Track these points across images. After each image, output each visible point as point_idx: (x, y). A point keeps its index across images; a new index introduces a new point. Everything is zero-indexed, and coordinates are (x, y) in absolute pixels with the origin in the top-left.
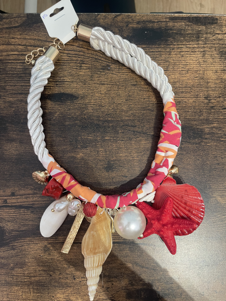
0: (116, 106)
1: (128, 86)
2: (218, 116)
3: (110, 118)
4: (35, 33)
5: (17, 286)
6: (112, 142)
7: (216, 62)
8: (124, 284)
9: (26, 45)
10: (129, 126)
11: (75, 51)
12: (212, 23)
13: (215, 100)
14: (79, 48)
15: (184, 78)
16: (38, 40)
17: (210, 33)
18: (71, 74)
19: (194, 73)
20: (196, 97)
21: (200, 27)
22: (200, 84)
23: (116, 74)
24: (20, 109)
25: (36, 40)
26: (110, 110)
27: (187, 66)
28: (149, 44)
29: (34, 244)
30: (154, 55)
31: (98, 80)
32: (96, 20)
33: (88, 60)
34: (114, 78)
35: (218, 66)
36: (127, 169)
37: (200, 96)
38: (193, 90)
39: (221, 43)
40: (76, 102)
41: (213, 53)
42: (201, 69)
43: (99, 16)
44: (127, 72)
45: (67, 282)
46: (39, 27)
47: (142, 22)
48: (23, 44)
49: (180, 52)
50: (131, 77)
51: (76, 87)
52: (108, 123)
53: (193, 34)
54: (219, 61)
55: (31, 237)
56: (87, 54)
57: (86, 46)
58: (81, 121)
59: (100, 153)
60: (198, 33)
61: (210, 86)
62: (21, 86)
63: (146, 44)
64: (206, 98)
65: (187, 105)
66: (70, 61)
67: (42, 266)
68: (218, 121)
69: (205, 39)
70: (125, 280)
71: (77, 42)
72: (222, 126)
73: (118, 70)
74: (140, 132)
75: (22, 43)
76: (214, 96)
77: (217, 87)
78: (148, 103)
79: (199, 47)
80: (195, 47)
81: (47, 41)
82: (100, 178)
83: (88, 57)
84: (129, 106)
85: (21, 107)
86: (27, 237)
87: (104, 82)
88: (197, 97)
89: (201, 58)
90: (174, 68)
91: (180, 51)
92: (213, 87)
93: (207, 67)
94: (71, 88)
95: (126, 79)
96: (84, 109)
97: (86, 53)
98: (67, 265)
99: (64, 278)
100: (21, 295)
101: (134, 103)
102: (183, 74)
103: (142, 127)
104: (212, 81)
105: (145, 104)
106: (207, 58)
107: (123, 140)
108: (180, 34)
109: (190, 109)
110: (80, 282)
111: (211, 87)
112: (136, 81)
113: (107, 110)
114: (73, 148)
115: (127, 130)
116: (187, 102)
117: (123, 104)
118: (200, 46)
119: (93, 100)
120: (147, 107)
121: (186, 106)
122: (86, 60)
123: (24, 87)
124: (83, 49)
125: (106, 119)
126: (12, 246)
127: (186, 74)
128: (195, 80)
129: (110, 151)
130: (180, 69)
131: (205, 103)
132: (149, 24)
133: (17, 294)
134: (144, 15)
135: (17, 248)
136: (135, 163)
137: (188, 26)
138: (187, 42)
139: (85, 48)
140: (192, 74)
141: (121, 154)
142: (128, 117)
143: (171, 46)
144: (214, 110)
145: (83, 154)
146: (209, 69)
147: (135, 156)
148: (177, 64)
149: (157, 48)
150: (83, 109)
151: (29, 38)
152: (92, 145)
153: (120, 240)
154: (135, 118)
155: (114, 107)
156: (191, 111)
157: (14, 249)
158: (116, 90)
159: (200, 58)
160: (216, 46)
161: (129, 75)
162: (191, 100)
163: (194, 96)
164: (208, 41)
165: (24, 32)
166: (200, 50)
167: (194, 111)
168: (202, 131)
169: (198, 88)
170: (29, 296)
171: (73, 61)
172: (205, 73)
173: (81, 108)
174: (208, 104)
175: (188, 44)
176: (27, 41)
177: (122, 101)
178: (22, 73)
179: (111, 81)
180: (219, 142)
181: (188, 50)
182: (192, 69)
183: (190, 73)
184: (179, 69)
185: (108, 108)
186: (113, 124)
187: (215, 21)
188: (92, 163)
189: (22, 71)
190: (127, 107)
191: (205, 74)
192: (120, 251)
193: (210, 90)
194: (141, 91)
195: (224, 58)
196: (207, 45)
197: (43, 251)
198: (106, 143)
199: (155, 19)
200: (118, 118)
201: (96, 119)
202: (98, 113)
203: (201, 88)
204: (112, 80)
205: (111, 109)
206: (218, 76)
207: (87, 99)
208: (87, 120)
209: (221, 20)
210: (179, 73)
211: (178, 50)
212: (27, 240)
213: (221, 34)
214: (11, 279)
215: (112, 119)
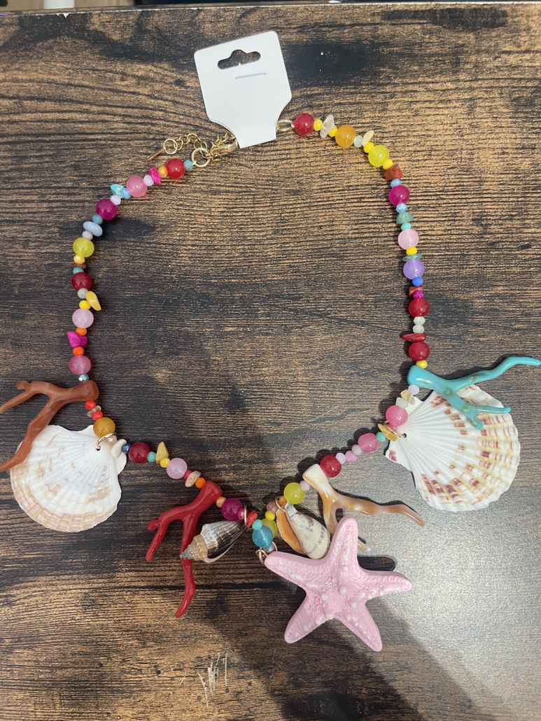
0: (249, 247)
1: (279, 195)
2: (508, 268)
3: (234, 279)
4: (40, 64)
5: (22, 690)
6: (240, 339)
7: (502, 127)
8: (278, 683)
9: (18, 97)
10: (284, 299)
11: (142, 108)
12: (493, 26)
13: (499, 227)
14: (153, 101)
15: (422, 172)
16: (48, 82)
17: (487, 51)
18: (135, 169)
19: (446, 157)
20: (451, 218)
21: (462, 35)
22: (460, 186)
23: (249, 164)
24: (10, 260)
25: (43, 84)
26: (234, 257)
27: (429, 138)
28: (329, 85)
29: (58, 592)
30: (345, 112)
31: (204, 181)
32: (195, 24)
33: (176, 130)
34: (244, 175)
35: (508, 137)
36: (281, 405)
37: (461, 217)
38: (445, 201)
39: (514, 77)
40: (148, 239)
41: (493, 104)
42: (464, 147)
43: (202, 13)
44: (275, 160)
45: (141, 681)
46: (51, 48)
47: (312, 27)
48: (11, 96)
49: (411, 102)
50: (285, 172)
51: (149, 200)
52: (230, 290)
53: (442, 55)
54: (510, 125)
55: (51, 575)
56: (172, 115)
57: (169, 94)
58: (163, 289)
59: (213, 366)
60: (457, 51)
61: (488, 190)
62: (11, 202)
63: (324, 84)
64: (477, 221)
65: (429, 241)
66: (130, 133)
67: (79, 642)
68: (508, 280)
69: (475, 66)
70: (280, 674)
71: (146, 84)
72: (518, 292)
73: (253, 155)
74: (310, 312)
75: (8, 91)
76: (496, 216)
77: (506, 192)
78: (329, 237)
79: (460, 89)
80: (449, 88)
81: (71, 85)
82: (214, 428)
83: (177, 122)
84: (281, 247)
85: (13, 256)
86: (39, 576)
87: (217, 185)
88: (454, 220)
89: (465, 116)
90: (396, 144)
91: (410, 100)
92: (495, 193)
93: (481, 141)
94: (135, 204)
95: (274, 177)
96: (170, 257)
97: (171, 113)
98: (138, 640)
99: (133, 670)
100: (32, 712)
101: (294, 238)
102: (419, 160)
103: (315, 300)
104: (493, 176)
105: (322, 240)
106: (480, 116)
107: (268, 334)
108: (409, 55)
109: (437, 251)
110: (171, 680)
111: (489, 193)
112: (298, 182)
113: (227, 258)
114: (146, 357)
115: (277, 306)
116: (430, 233)
117: (266, 242)
118: (461, 85)
119: (191, 234)
120: (328, 248)
121: (426, 243)
122: (172, 130)
123: (17, 205)
124: (162, 102)
125: (226, 281)
126: (6, 596)
127: (426, 160)
128: (449, 175)
129: (238, 361)
130: (411, 148)
131: (474, 234)
132: (329, 32)
133: (24, 709)
134: (316, 7)
135: (18, 602)
136: (300, 391)
137: (431, 33)
138: (428, 76)
139: (167, 100)
140: (440, 160)
141: (263, 369)
142: (281, 273)
143: (388, 89)
144: (497, 252)
145: (170, 370)
146: (484, 146)
147: (300, 373)
148: (403, 134)
149: (351, 93)
150: (168, 256)
151: (25, 78)
152: (192, 347)
153: (267, 578)
154: (298, 278)
155: (244, 249)
156: (438, 255)
157: (10, 604)
158: (249, 208)
159: (462, 117)
160: (504, 85)
161: (280, 167)
162: (440, 228)
163: (446, 217)
164: (482, 72)
165: (13, 64)
166: (461, 97)
167: (446, 255)
168: (466, 305)
169: (456, 197)
170: (51, 714)
171: (139, 133)
172: (476, 156)
173: (162, 255)
174: (483, 237)
175: (430, 82)
176: (22, 86)
177: (264, 233)
178: (11, 170)
179: (236, 183)
180: (510, 333)
181: (431, 96)
182: (440, 147)
183: (436, 157)
184: (407, 149)
185: (231, 254)
186: (243, 294)
187: (501, 19)
188: (192, 393)
189: (12, 164)
190: (276, 249)
191: (475, 160)
192: (266, 606)
193: (486, 200)
194: (312, 209)
195: (522, 115)
196: (480, 82)
197: (81, 607)
198: (226, 341)
199: (345, 18)
200: (255, 278)
201: (200, 282)
202: (206, 267)
203: (464, 197)
204: (239, 180)
205: (237, 255)
206: (508, 164)
207: (176, 231)
208: (177, 285)
209: (517, 16)
210: (408, 158)
211: (406, 99)
212: (40, 583)
213: (517, 52)
214: (8, 674)
215: (241, 281)
